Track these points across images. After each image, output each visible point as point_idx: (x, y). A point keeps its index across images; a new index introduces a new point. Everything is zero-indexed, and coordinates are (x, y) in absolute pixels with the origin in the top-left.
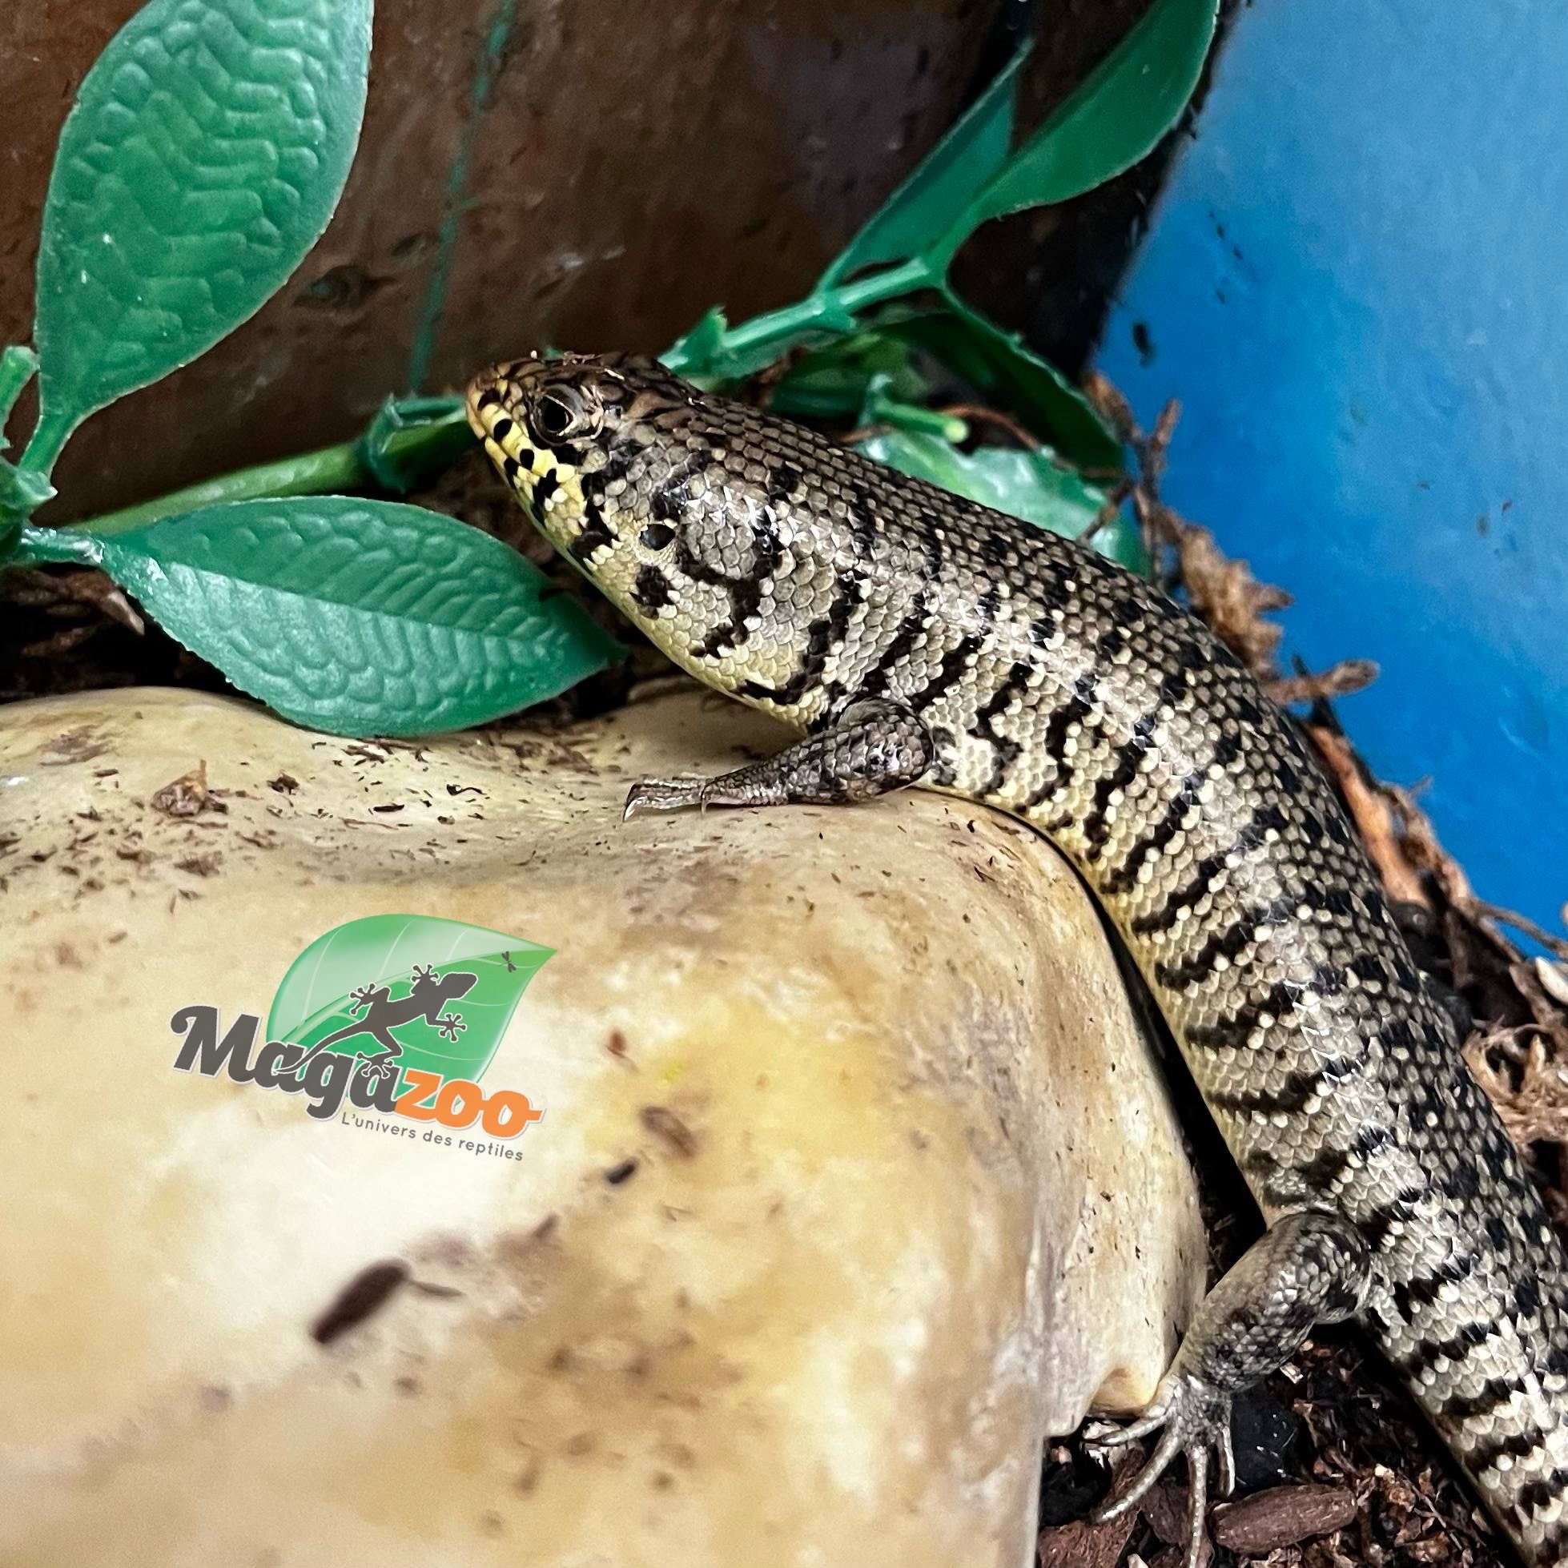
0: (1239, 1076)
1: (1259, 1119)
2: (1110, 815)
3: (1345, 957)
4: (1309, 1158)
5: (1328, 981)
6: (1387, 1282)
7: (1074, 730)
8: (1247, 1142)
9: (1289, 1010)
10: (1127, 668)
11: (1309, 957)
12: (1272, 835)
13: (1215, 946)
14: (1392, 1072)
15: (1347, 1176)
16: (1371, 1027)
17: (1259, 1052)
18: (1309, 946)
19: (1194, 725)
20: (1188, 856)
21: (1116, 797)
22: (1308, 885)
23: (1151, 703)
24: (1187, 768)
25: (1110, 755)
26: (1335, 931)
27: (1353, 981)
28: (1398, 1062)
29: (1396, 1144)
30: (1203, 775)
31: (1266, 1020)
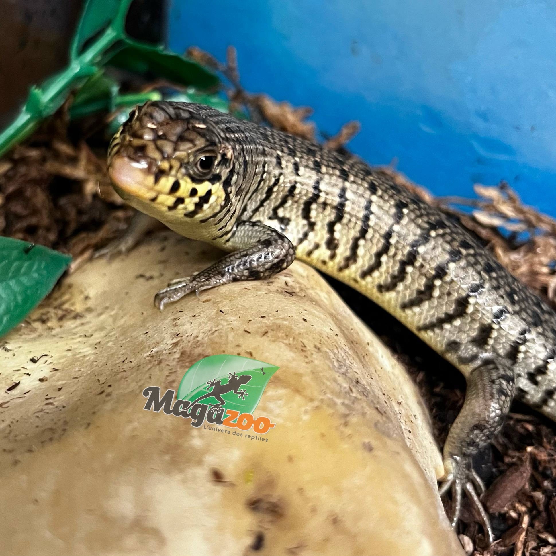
0: (432, 312)
1: (447, 326)
2: (337, 235)
3: (456, 244)
4: (474, 334)
5: (455, 255)
6: (523, 374)
7: (314, 206)
8: (443, 340)
9: (445, 274)
10: (327, 173)
11: (444, 250)
12: (405, 211)
13: (404, 264)
14: (495, 283)
15: (494, 334)
16: (479, 267)
17: (440, 297)
18: (441, 245)
19: (358, 184)
20: (377, 236)
21: (338, 227)
22: (428, 223)
23: (340, 183)
24: (363, 203)
25: (331, 211)
26: (447, 236)
27: (464, 252)
28: (494, 278)
29: (509, 312)
30: (370, 202)
31: (438, 283)
